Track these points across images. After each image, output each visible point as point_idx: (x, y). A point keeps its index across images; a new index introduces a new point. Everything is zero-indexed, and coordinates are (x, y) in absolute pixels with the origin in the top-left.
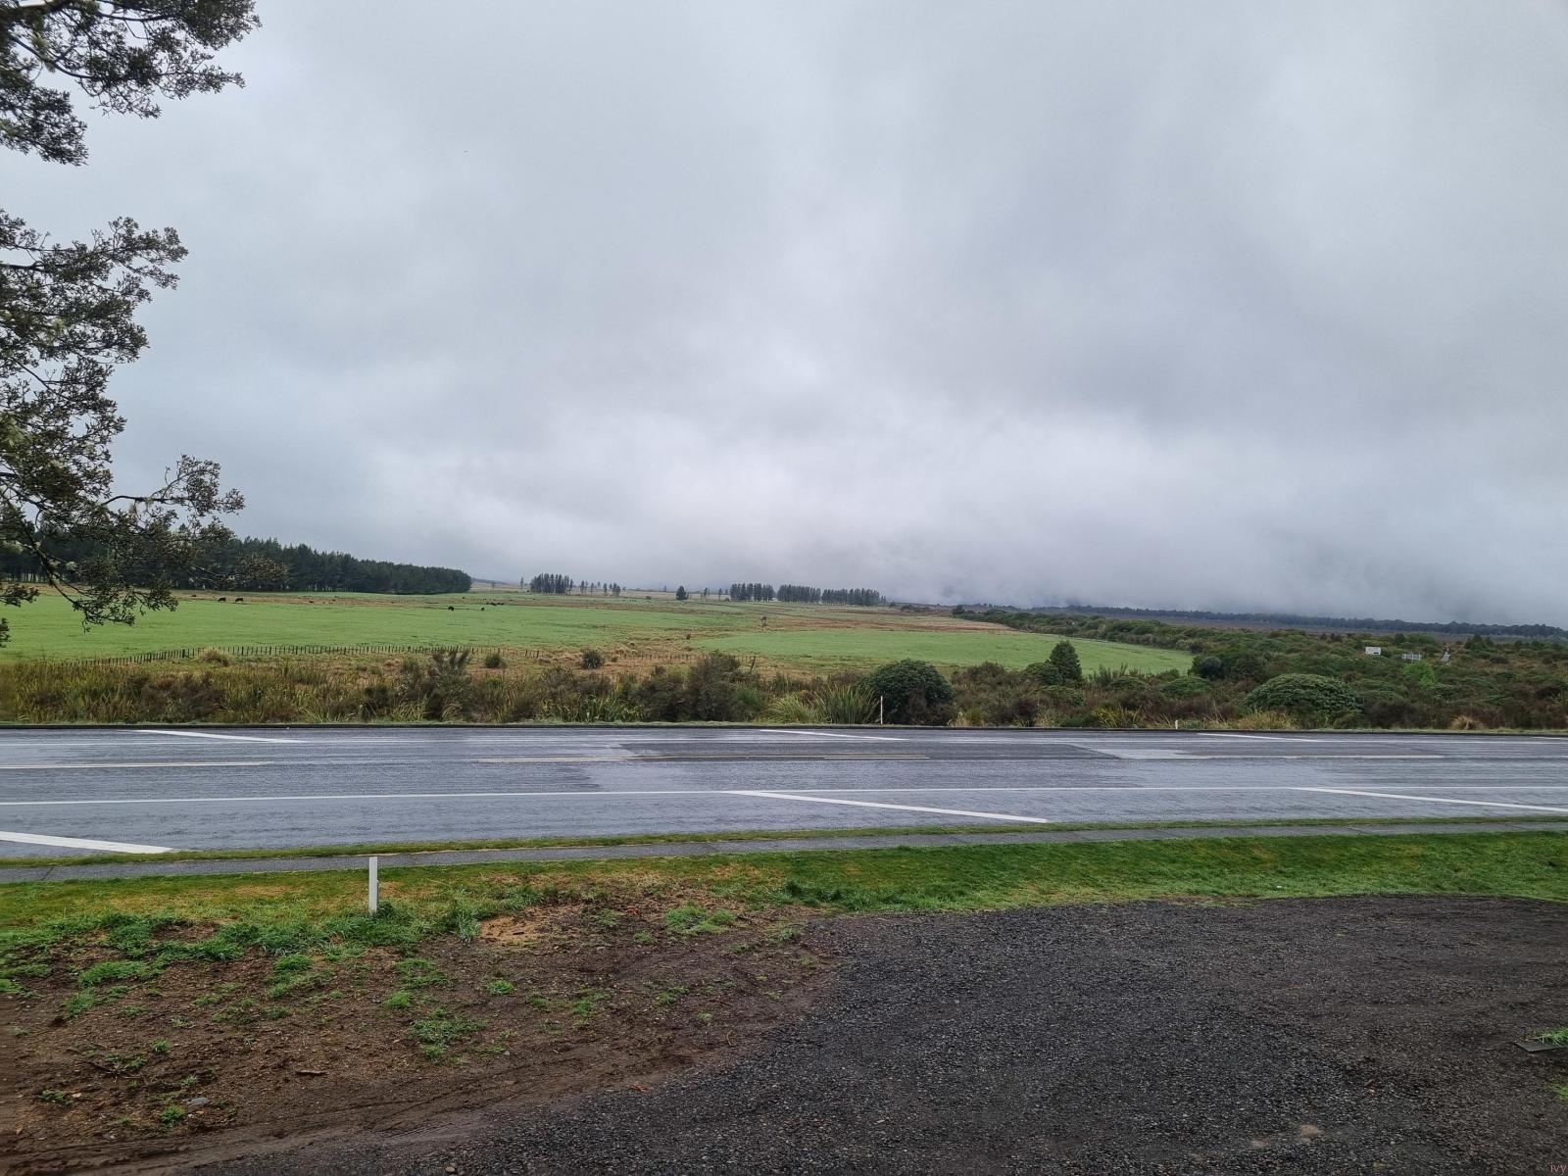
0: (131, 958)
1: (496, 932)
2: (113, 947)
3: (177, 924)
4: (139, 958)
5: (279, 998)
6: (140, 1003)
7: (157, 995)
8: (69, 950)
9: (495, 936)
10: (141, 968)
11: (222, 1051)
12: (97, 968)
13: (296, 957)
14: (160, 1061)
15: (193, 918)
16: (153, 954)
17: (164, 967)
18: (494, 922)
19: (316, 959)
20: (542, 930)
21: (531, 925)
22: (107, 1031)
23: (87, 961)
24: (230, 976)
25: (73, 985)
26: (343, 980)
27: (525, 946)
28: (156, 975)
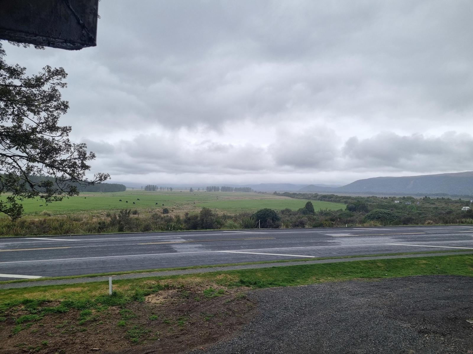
0: (33, 314)
1: (150, 300)
2: (26, 310)
3: (47, 302)
4: (35, 313)
5: (82, 324)
6: (37, 328)
7: (42, 326)
8: (12, 312)
9: (150, 301)
10: (37, 317)
11: (66, 344)
12: (22, 317)
13: (86, 311)
14: (46, 348)
15: (52, 299)
16: (40, 312)
17: (44, 316)
18: (149, 296)
19: (93, 311)
20: (165, 298)
21: (161, 297)
22: (27, 339)
23: (18, 315)
24: (66, 318)
25: (14, 323)
26: (103, 318)
27: (160, 304)
28: (41, 319)
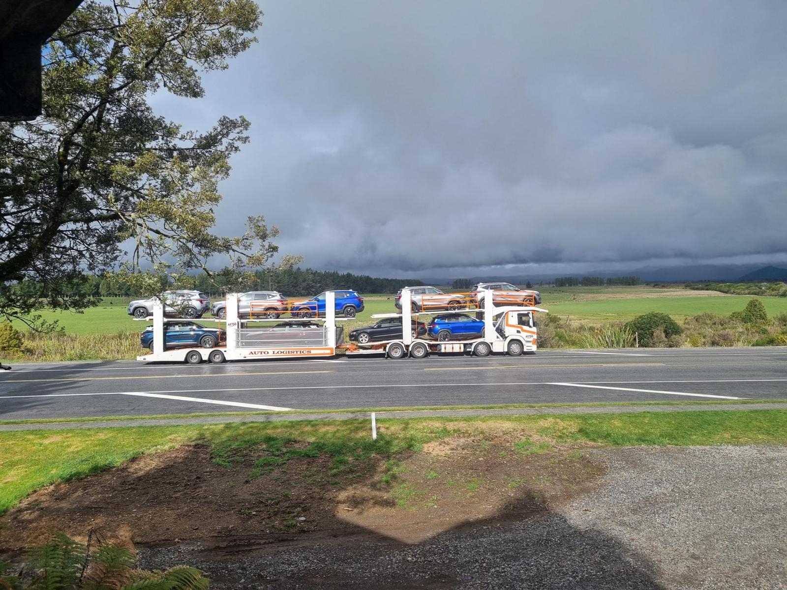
0: (275, 456)
1: (431, 450)
2: (268, 451)
3: (293, 441)
4: (278, 456)
5: (334, 475)
6: (278, 475)
7: (285, 472)
8: (251, 451)
10: (280, 460)
11: (311, 498)
12: (261, 459)
13: (341, 457)
14: (286, 501)
15: (299, 439)
16: (284, 454)
17: (288, 460)
18: (429, 444)
19: (350, 459)
20: (452, 449)
21: (447, 447)
22: (266, 486)
23: (258, 456)
24: (314, 465)
25: (253, 466)
26: (362, 468)
27: (445, 457)
28: (285, 463)
